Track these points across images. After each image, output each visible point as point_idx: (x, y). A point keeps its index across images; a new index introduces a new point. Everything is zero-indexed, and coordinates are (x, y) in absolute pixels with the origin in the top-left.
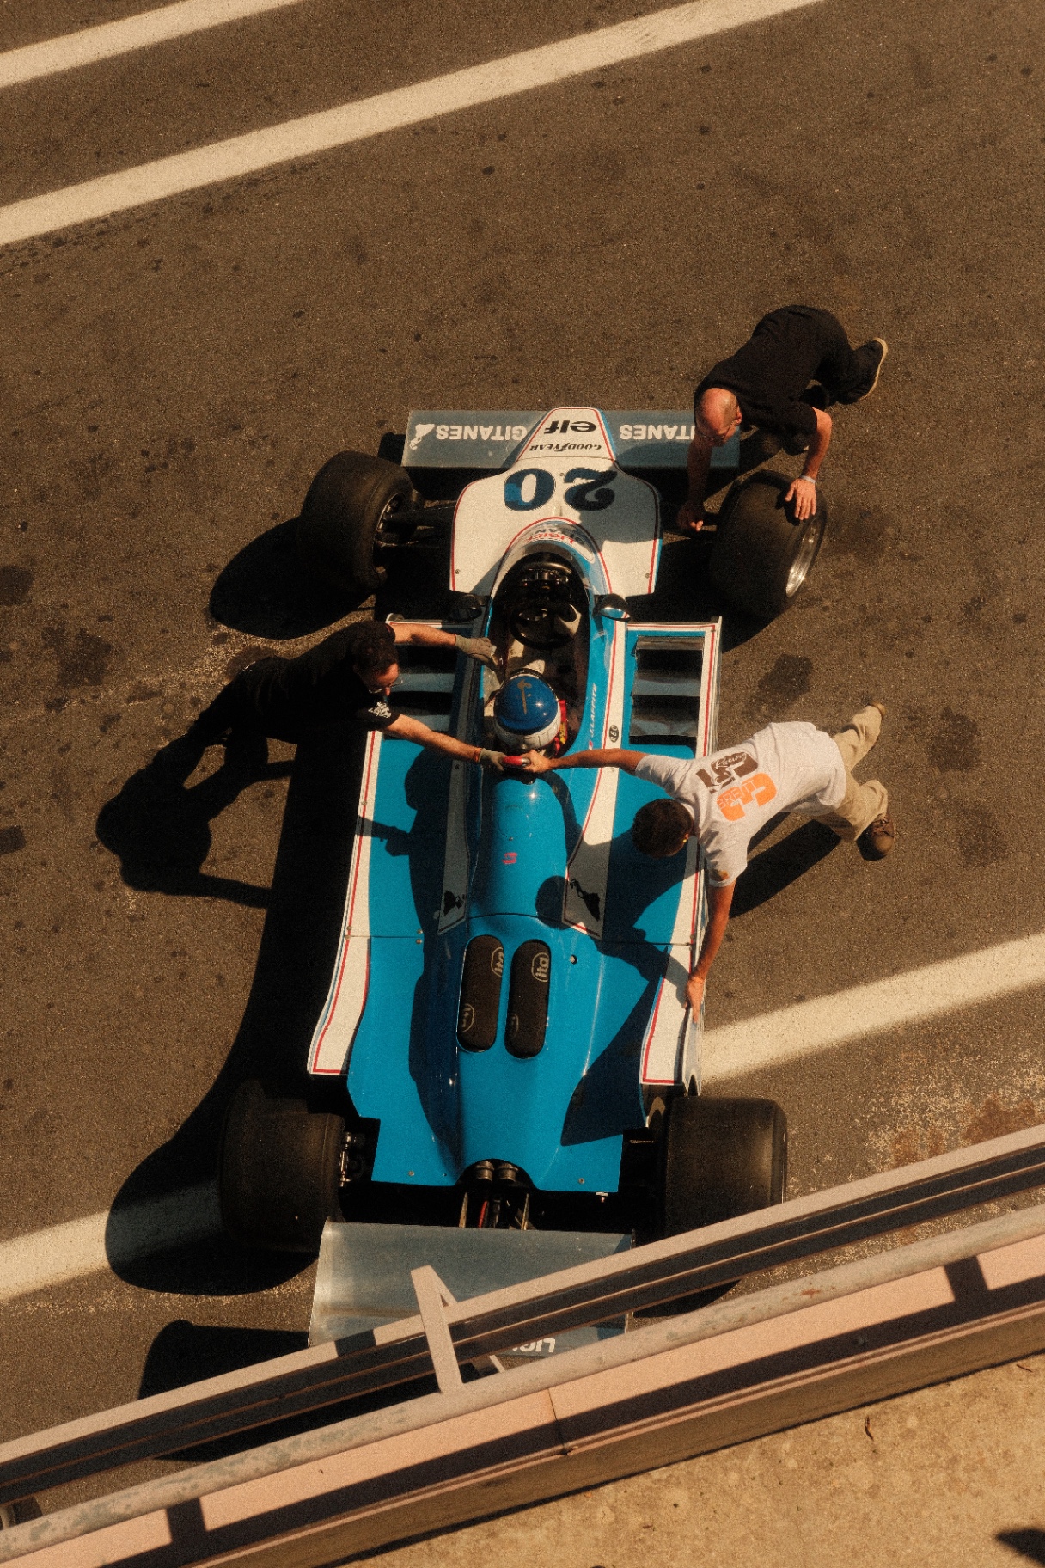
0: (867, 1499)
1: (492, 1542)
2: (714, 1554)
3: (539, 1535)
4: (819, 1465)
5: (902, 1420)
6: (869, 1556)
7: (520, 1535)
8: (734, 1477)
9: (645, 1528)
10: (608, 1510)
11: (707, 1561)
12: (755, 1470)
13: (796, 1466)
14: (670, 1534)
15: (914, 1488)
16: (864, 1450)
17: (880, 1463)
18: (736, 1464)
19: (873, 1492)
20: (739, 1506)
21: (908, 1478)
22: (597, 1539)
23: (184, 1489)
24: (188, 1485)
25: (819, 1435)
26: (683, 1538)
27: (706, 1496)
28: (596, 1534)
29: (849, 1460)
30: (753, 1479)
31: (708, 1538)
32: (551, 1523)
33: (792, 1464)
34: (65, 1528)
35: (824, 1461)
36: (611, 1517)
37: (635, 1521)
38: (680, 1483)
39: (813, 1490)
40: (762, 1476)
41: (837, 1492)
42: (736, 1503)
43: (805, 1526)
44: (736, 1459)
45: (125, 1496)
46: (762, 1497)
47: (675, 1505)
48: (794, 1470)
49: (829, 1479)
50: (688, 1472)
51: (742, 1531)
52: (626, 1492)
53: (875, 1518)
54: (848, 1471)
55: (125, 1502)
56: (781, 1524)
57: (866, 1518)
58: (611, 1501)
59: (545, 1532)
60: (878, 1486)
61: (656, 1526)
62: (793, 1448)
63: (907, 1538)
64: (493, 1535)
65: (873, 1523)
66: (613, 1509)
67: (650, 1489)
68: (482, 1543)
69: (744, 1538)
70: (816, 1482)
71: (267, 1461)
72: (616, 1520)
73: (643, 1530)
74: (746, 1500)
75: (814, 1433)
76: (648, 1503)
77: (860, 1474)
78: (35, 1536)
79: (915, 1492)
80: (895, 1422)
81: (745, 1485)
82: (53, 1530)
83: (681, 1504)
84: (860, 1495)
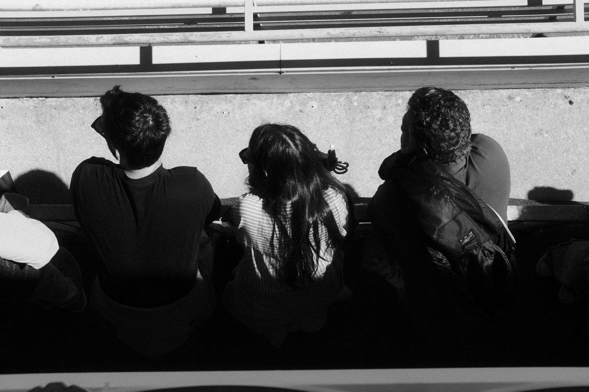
0: (377, 122)
1: (247, 101)
2: (321, 125)
3: (264, 104)
4: (364, 107)
5: (397, 100)
6: (372, 139)
7: (258, 102)
8: (335, 103)
9: (300, 111)
10: (289, 102)
11: (318, 127)
12: (343, 103)
13: (357, 105)
14: (308, 115)
15: (394, 122)
16: (381, 106)
17: (385, 111)
18: (336, 99)
19: (380, 120)
20: (334, 112)
21: (393, 119)
22: (283, 110)
23: (151, 39)
24: (152, 38)
25: (368, 97)
26: (312, 117)
27: (323, 106)
28: (283, 109)
29: (375, 108)
30: (341, 105)
31: (320, 120)
32: (269, 101)
33: (355, 104)
34: (108, 40)
35: (367, 106)
36: (290, 105)
37: (298, 108)
38: (316, 100)
39: (360, 114)
40: (344, 105)
41: (368, 117)
42: (333, 111)
43: (354, 124)
44: (337, 97)
45: (130, 36)
46: (342, 112)
47: (312, 107)
48: (356, 106)
49: (366, 112)
50: (320, 97)
51: (332, 121)
52: (297, 98)
53: (378, 128)
54: (374, 111)
55: (129, 37)
56: (346, 122)
57: (375, 128)
58: (291, 99)
59: (266, 103)
60: (382, 118)
61: (304, 111)
62: (357, 99)
63: (387, 137)
64: (248, 100)
65: (377, 129)
66: (291, 102)
67: (305, 99)
68: (244, 101)
69: (333, 123)
70: (362, 112)
71: (180, 38)
72: (291, 106)
73: (300, 112)
74: (337, 111)
75: (366, 96)
76: (304, 103)
77: (378, 113)
78: (97, 40)
79: (394, 123)
80: (394, 100)
81: (338, 106)
82: (104, 40)
83: (314, 106)
84: (375, 119)
